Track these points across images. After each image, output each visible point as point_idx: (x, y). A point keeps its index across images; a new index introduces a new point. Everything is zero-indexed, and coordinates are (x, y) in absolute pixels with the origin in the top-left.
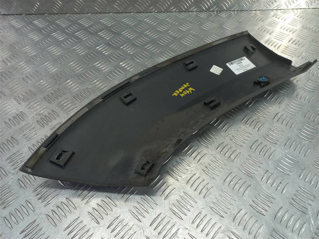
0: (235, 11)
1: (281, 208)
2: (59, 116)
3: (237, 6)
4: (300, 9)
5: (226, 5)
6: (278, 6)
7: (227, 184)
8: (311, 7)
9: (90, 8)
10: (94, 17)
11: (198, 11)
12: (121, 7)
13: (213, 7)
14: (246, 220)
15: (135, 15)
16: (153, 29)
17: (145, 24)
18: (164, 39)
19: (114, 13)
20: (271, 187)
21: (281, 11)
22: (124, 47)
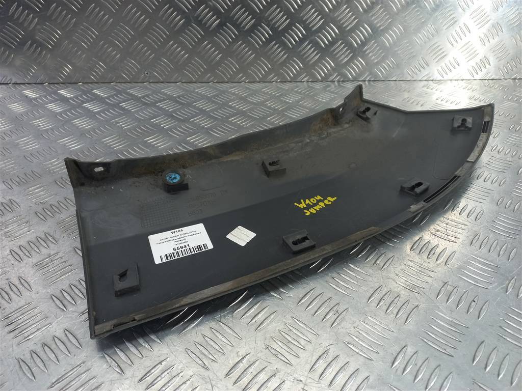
0: (365, 81)
1: (482, 342)
3: (367, 73)
4: (462, 80)
5: (351, 71)
6: (427, 75)
7: (373, 305)
8: (477, 77)
9: (147, 74)
10: (151, 86)
11: (311, 82)
13: (332, 75)
14: (416, 364)
15: (216, 85)
16: (244, 100)
17: (230, 95)
18: (259, 110)
19: (184, 82)
20: (457, 308)
21: (434, 81)
22: (197, 120)
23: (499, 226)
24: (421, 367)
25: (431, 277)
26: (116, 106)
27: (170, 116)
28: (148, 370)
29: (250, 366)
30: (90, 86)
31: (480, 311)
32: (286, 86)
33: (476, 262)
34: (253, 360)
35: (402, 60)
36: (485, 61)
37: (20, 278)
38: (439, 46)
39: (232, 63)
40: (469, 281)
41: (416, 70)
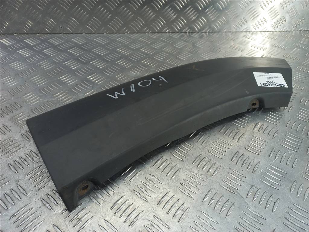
0: (206, 32)
2: (10, 131)
3: (208, 27)
4: (268, 32)
5: (197, 26)
6: (246, 28)
7: (206, 203)
8: (277, 30)
9: (62, 28)
10: (65, 37)
13: (184, 29)
15: (108, 35)
16: (126, 46)
17: (117, 43)
18: (137, 55)
19: (87, 33)
20: (259, 204)
21: (250, 33)
22: (94, 62)
23: (287, 142)
25: (244, 181)
26: (41, 52)
27: (77, 59)
30: (22, 37)
31: (273, 207)
32: (155, 36)
33: (272, 170)
35: (230, 18)
36: (283, 19)
38: (254, 9)
39: (118, 20)
40: (267, 184)
41: (239, 25)
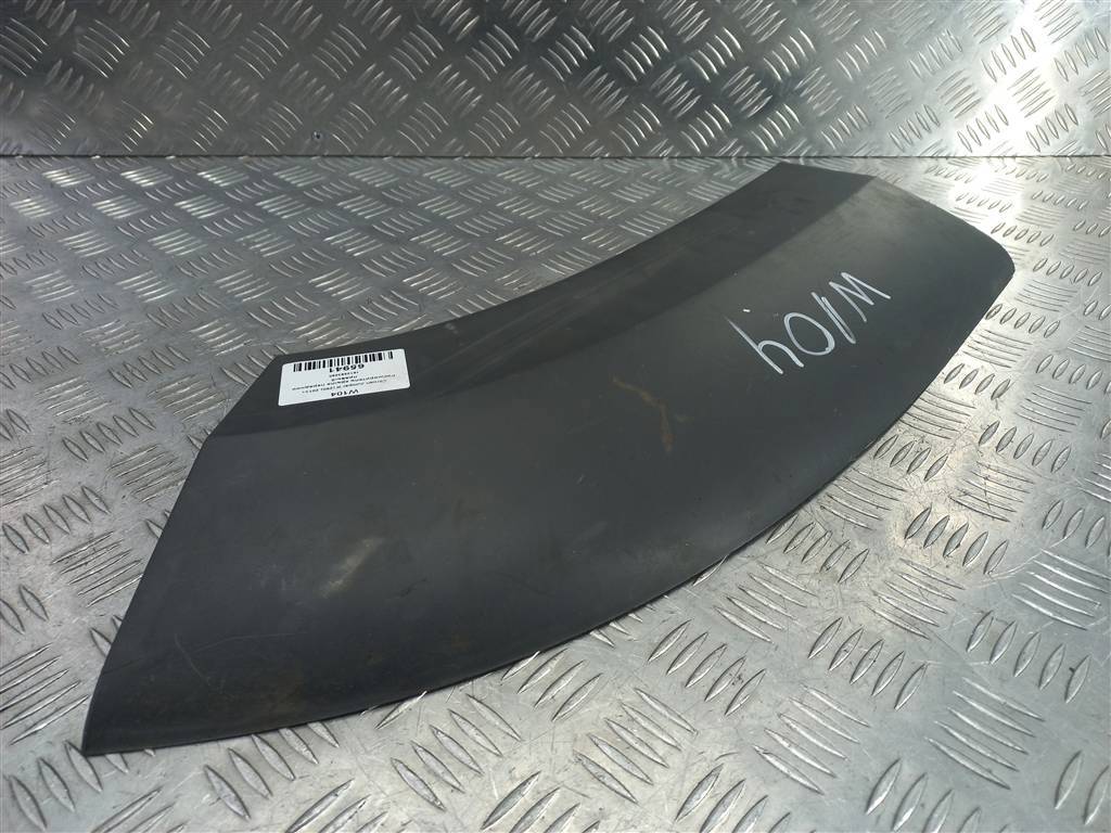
0: (799, 157)
1: (1076, 755)
2: (151, 426)
3: (804, 141)
4: (1014, 157)
5: (767, 136)
6: (937, 144)
8: (1046, 151)
9: (318, 137)
10: (327, 165)
11: (677, 158)
12: (422, 139)
13: (725, 144)
14: (923, 805)
15: (469, 165)
16: (528, 195)
17: (499, 185)
18: (564, 220)
19: (399, 157)
20: (1014, 673)
21: (950, 160)
22: (426, 239)
23: (1106, 485)
24: (934, 811)
25: (954, 600)
26: (249, 206)
27: (368, 230)
28: (305, 808)
29: (539, 803)
30: (191, 164)
31: (1069, 682)
32: (624, 167)
33: (1055, 567)
34: (546, 788)
35: (882, 111)
36: (1065, 115)
37: (22, 589)
38: (964, 80)
39: (505, 116)
40: (1041, 609)
41: (912, 134)
